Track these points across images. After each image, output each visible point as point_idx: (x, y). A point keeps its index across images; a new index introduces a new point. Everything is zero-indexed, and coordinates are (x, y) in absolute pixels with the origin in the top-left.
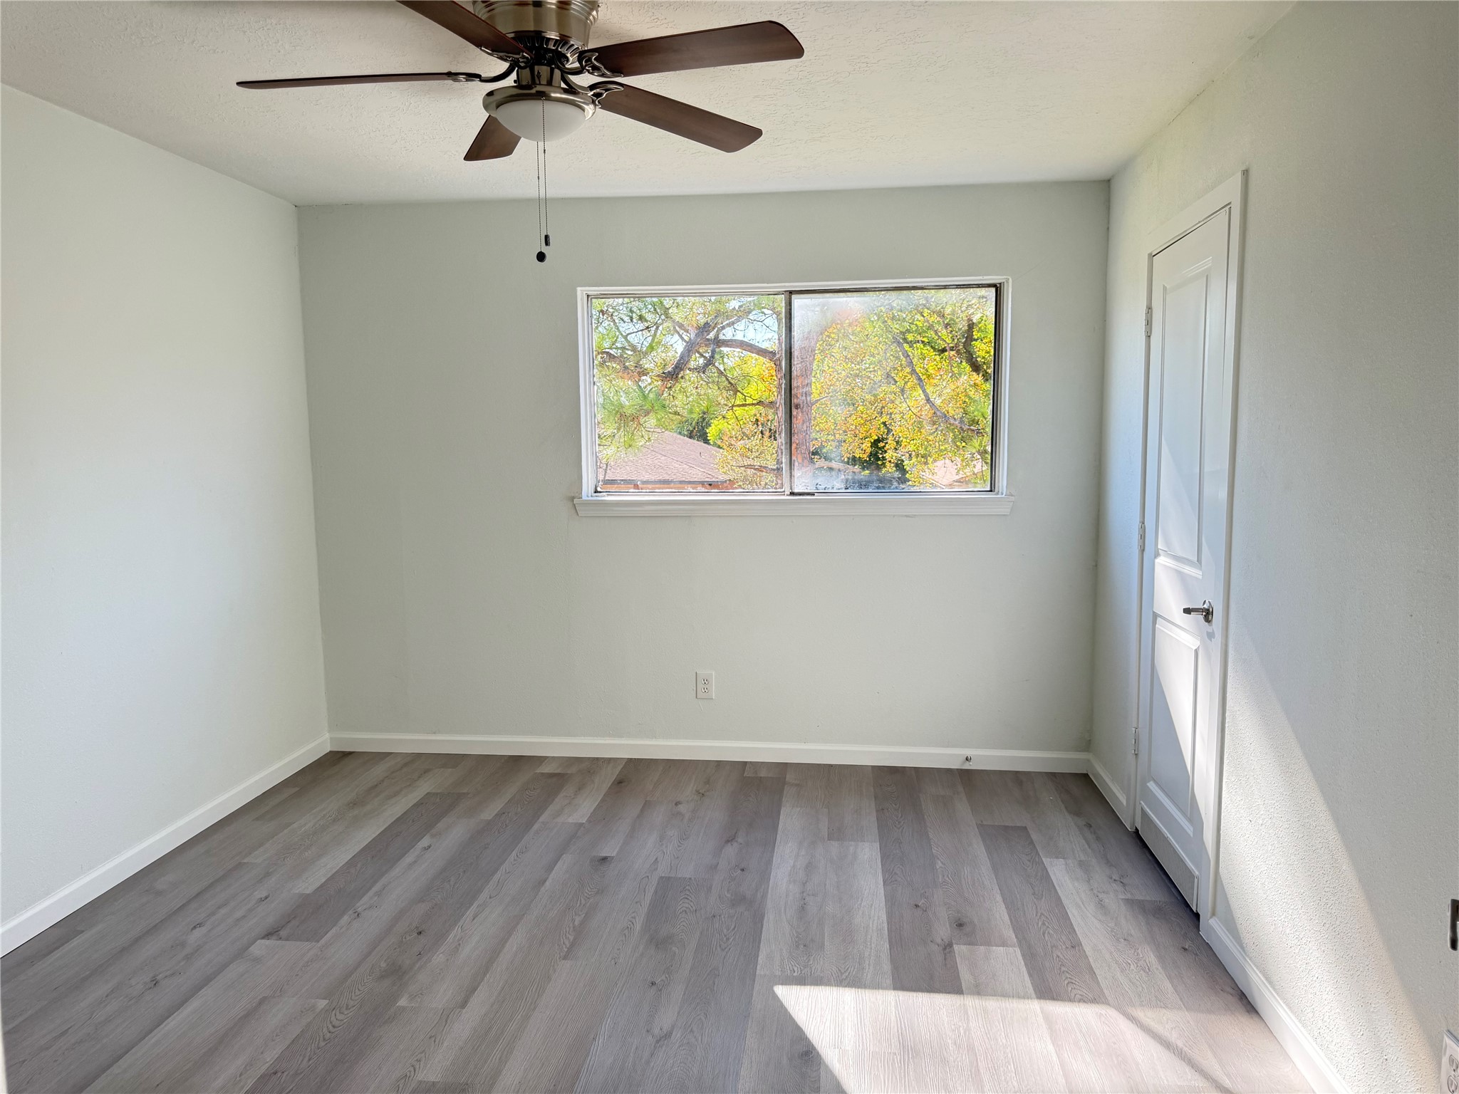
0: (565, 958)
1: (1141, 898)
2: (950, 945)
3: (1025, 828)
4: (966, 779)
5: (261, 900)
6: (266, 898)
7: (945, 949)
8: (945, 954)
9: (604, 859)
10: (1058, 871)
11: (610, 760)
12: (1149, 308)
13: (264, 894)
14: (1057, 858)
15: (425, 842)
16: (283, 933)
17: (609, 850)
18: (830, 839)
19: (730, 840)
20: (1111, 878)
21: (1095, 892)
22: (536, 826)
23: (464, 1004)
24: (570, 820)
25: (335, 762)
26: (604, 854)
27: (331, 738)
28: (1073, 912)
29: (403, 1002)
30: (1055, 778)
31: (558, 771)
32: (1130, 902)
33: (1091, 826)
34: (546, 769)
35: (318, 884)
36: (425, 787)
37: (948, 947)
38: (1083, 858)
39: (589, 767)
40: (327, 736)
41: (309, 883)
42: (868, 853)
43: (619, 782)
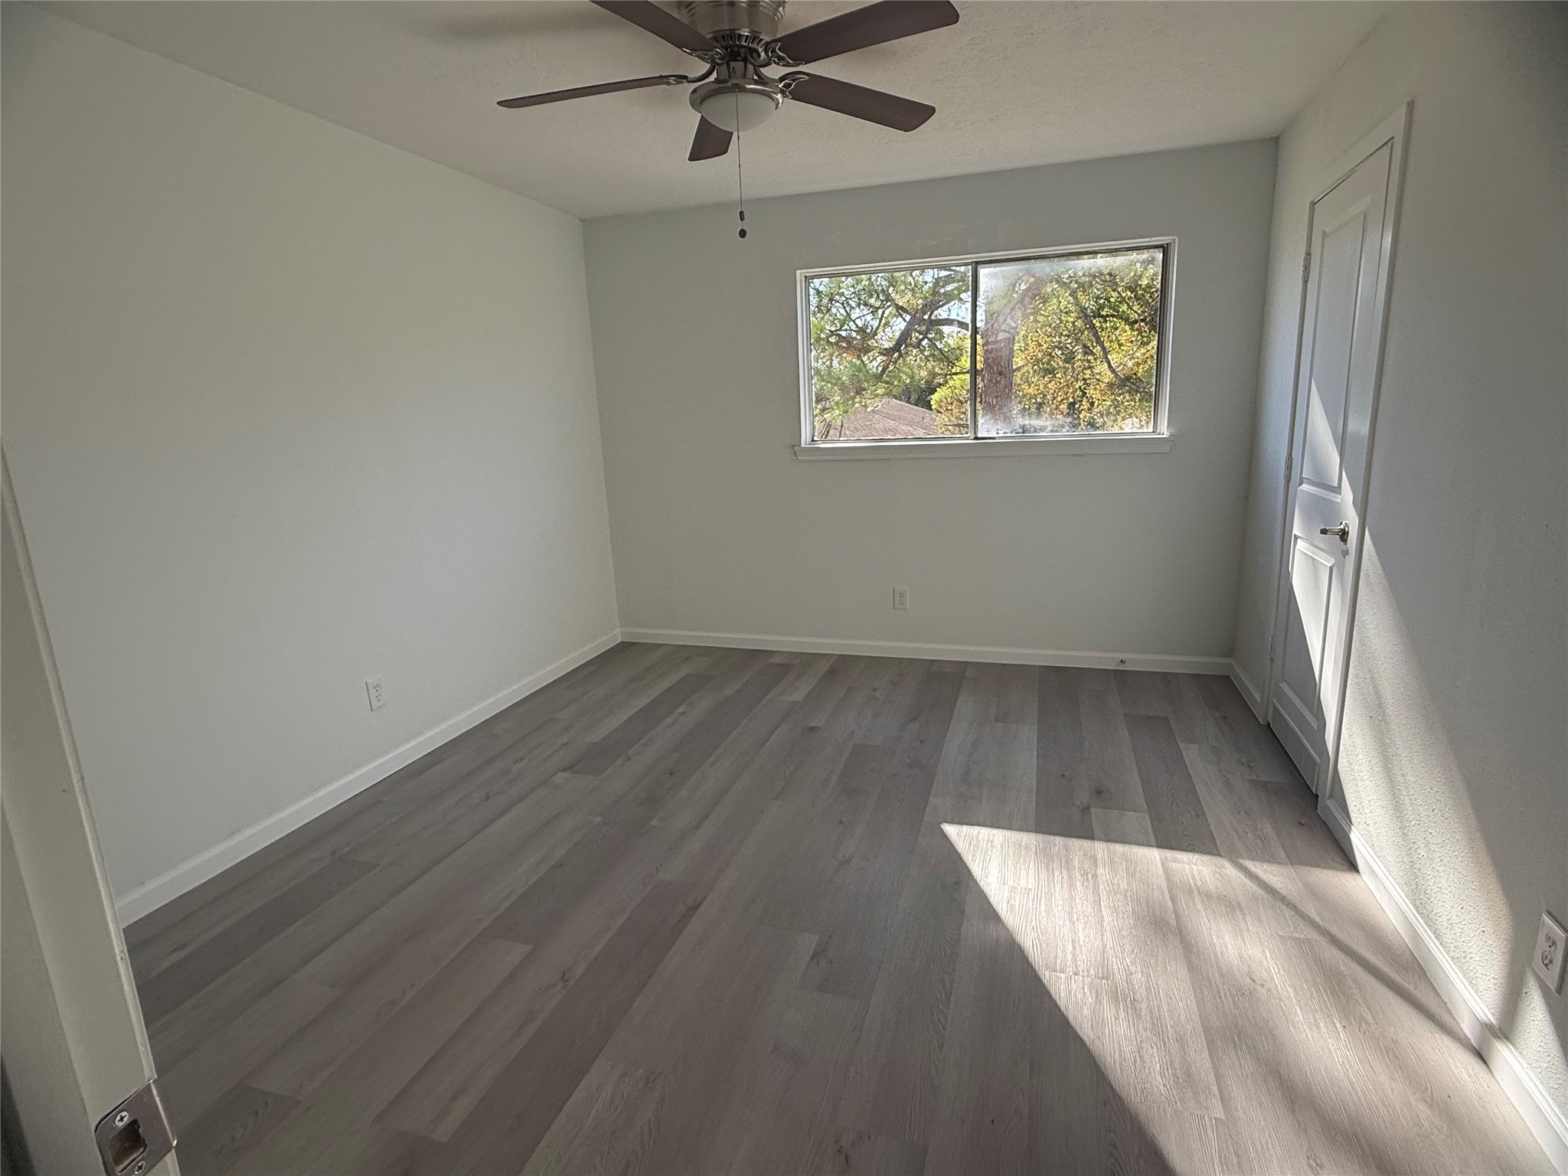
0: (775, 799)
1: (1265, 779)
2: (1088, 808)
3: (1166, 718)
4: (1121, 678)
5: (564, 745)
6: (567, 743)
7: (1083, 810)
8: (1083, 815)
9: (812, 729)
10: (1192, 755)
11: (825, 655)
12: (1308, 254)
13: (566, 740)
14: (1192, 743)
15: (681, 710)
16: (576, 768)
17: (818, 722)
18: (996, 721)
19: (915, 718)
20: (1239, 762)
21: (1223, 772)
22: (763, 702)
23: (698, 827)
24: (790, 699)
25: (624, 649)
26: (812, 725)
27: (622, 632)
28: (1201, 789)
29: (654, 823)
30: (1199, 679)
31: (784, 662)
32: (1254, 783)
33: (1226, 718)
34: (774, 660)
35: (602, 736)
36: (685, 670)
37: (1086, 809)
38: (1215, 744)
39: (809, 660)
40: (619, 630)
41: (597, 736)
42: (1027, 734)
43: (832, 672)
